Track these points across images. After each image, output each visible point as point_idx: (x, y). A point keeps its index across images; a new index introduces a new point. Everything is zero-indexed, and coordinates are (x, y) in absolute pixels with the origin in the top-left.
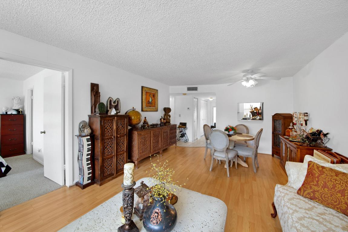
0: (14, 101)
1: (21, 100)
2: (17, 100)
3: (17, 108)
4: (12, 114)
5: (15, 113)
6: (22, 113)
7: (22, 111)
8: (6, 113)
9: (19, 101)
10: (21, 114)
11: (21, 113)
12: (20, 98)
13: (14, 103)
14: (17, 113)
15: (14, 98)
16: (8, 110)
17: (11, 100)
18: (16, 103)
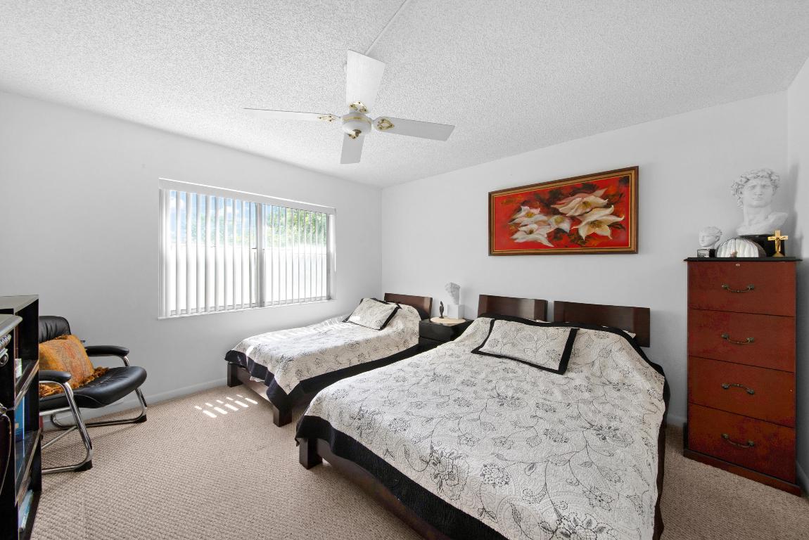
0: (746, 193)
1: (776, 187)
2: (758, 190)
3: (757, 230)
4: (734, 259)
5: (749, 251)
6: (782, 252)
7: (782, 242)
8: (713, 252)
9: (770, 190)
10: (779, 260)
11: (778, 255)
12: (770, 176)
13: (745, 209)
14: (759, 251)
15: (744, 180)
16: (718, 238)
17: (732, 192)
18: (755, 203)
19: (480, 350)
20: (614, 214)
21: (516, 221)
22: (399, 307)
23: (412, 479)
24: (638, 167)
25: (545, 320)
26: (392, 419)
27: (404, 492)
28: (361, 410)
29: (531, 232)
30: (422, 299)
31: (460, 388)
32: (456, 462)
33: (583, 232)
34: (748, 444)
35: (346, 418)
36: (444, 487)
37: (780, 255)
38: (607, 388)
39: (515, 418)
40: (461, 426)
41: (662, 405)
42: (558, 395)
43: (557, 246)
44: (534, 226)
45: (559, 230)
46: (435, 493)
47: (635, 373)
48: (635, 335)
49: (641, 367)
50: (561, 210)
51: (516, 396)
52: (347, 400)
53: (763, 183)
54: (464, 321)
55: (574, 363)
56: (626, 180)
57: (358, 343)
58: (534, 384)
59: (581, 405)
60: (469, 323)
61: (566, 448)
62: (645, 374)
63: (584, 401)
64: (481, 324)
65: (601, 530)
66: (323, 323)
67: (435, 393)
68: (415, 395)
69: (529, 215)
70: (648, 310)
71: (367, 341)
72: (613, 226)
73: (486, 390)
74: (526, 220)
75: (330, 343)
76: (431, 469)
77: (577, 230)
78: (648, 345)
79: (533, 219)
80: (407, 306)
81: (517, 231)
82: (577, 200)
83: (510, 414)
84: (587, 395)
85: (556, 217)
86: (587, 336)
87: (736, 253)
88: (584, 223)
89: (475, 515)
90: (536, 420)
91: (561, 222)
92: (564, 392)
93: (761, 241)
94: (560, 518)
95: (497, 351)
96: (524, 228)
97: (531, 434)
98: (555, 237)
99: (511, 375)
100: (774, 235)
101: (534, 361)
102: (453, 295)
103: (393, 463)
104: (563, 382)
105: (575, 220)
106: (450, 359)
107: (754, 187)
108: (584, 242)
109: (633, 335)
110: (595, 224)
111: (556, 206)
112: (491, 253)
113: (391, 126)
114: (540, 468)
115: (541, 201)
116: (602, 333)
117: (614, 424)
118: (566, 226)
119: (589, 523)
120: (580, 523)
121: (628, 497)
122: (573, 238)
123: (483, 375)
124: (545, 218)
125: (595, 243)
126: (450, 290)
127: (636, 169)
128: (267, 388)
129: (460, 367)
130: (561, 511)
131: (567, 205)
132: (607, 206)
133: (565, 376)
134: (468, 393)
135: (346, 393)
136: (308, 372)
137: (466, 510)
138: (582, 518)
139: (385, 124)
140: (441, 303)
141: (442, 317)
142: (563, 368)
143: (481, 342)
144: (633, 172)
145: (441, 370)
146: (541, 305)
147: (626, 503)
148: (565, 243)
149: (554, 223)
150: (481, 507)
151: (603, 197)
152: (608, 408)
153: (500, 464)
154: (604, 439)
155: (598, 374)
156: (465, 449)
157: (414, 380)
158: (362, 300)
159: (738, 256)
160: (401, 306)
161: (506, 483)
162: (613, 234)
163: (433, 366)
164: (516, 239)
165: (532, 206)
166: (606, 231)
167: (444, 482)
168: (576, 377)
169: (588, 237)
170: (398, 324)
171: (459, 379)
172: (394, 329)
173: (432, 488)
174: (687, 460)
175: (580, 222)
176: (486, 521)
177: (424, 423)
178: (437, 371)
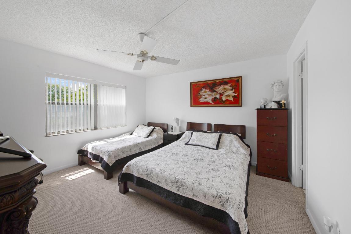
0: (275, 88)
2: (278, 86)
3: (277, 99)
4: (271, 109)
6: (285, 106)
7: (285, 104)
8: (265, 106)
9: (281, 87)
10: (283, 109)
11: (283, 107)
12: (281, 82)
13: (274, 92)
14: (278, 106)
15: (274, 83)
16: (266, 102)
17: (271, 86)
18: (277, 91)
19: (188, 143)
20: (234, 92)
21: (201, 94)
22: (155, 128)
23: (168, 189)
24: (242, 76)
25: (211, 131)
26: (159, 170)
27: (165, 195)
28: (146, 168)
29: (206, 98)
30: (163, 124)
31: (182, 157)
32: (184, 181)
33: (224, 99)
34: (275, 168)
35: (141, 172)
36: (180, 190)
37: (284, 108)
38: (232, 154)
39: (202, 165)
40: (184, 169)
41: (249, 158)
42: (216, 157)
43: (215, 103)
44: (207, 96)
45: (215, 98)
46: (177, 193)
47: (241, 148)
48: (241, 135)
49: (242, 146)
50: (216, 90)
51: (202, 158)
52: (140, 165)
53: (279, 84)
54: (181, 133)
55: (221, 146)
56: (238, 81)
57: (139, 143)
58: (208, 154)
59: (223, 160)
60: (183, 133)
61: (219, 173)
62: (244, 148)
63: (224, 158)
64: (188, 133)
65: (229, 194)
66: (122, 136)
67: (173, 160)
68: (166, 161)
69: (205, 92)
70: (245, 126)
71: (142, 143)
72: (234, 97)
73: (192, 157)
74: (204, 94)
75: (127, 144)
76: (175, 185)
77: (222, 98)
78: (245, 138)
79: (206, 93)
80: (158, 127)
81: (201, 98)
82: (222, 87)
83: (200, 164)
84: (225, 156)
85: (215, 93)
86: (225, 136)
87: (271, 107)
88: (224, 96)
89: (191, 197)
90: (209, 166)
91: (216, 95)
92: (218, 156)
93: (278, 103)
94: (218, 193)
95: (194, 143)
96: (203, 97)
97: (208, 170)
98: (214, 100)
99: (200, 152)
100: (282, 101)
101: (207, 146)
102: (177, 122)
103: (160, 185)
104: (217, 152)
105: (221, 95)
106: (177, 147)
107: (277, 85)
108: (224, 102)
109: (240, 135)
110: (228, 96)
111: (215, 89)
112: (191, 106)
113: (156, 59)
114: (211, 179)
115: (210, 87)
116: (230, 135)
117: (233, 165)
118: (218, 96)
119: (226, 193)
120: (223, 193)
121: (237, 184)
122: (220, 101)
123: (190, 152)
124: (211, 93)
125: (228, 103)
126: (175, 120)
127: (241, 77)
128: (101, 164)
129: (181, 150)
130: (218, 191)
131: (219, 88)
132: (232, 90)
133: (218, 150)
134: (185, 159)
135: (139, 162)
136: (119, 156)
137: (188, 197)
138: (224, 192)
139: (153, 58)
140: (172, 126)
141: (172, 131)
142: (217, 148)
143: (188, 140)
144: (240, 78)
145: (174, 151)
146: (209, 125)
147: (236, 186)
148: (218, 102)
149: (214, 95)
150: (193, 194)
151: (231, 86)
152: (232, 160)
153: (198, 179)
154: (231, 169)
155: (229, 149)
156: (186, 176)
157: (165, 156)
158: (138, 126)
159: (272, 108)
160: (155, 127)
161: (201, 185)
162: (234, 100)
163: (171, 151)
164: (200, 101)
165: (206, 89)
166: (231, 99)
167: (180, 188)
168: (222, 150)
169: (225, 100)
170: (155, 135)
171: (182, 154)
172: (153, 137)
173: (176, 191)
174: (257, 176)
175: (222, 95)
176: (195, 198)
177: (171, 170)
178: (173, 152)
